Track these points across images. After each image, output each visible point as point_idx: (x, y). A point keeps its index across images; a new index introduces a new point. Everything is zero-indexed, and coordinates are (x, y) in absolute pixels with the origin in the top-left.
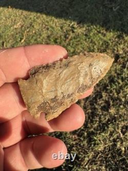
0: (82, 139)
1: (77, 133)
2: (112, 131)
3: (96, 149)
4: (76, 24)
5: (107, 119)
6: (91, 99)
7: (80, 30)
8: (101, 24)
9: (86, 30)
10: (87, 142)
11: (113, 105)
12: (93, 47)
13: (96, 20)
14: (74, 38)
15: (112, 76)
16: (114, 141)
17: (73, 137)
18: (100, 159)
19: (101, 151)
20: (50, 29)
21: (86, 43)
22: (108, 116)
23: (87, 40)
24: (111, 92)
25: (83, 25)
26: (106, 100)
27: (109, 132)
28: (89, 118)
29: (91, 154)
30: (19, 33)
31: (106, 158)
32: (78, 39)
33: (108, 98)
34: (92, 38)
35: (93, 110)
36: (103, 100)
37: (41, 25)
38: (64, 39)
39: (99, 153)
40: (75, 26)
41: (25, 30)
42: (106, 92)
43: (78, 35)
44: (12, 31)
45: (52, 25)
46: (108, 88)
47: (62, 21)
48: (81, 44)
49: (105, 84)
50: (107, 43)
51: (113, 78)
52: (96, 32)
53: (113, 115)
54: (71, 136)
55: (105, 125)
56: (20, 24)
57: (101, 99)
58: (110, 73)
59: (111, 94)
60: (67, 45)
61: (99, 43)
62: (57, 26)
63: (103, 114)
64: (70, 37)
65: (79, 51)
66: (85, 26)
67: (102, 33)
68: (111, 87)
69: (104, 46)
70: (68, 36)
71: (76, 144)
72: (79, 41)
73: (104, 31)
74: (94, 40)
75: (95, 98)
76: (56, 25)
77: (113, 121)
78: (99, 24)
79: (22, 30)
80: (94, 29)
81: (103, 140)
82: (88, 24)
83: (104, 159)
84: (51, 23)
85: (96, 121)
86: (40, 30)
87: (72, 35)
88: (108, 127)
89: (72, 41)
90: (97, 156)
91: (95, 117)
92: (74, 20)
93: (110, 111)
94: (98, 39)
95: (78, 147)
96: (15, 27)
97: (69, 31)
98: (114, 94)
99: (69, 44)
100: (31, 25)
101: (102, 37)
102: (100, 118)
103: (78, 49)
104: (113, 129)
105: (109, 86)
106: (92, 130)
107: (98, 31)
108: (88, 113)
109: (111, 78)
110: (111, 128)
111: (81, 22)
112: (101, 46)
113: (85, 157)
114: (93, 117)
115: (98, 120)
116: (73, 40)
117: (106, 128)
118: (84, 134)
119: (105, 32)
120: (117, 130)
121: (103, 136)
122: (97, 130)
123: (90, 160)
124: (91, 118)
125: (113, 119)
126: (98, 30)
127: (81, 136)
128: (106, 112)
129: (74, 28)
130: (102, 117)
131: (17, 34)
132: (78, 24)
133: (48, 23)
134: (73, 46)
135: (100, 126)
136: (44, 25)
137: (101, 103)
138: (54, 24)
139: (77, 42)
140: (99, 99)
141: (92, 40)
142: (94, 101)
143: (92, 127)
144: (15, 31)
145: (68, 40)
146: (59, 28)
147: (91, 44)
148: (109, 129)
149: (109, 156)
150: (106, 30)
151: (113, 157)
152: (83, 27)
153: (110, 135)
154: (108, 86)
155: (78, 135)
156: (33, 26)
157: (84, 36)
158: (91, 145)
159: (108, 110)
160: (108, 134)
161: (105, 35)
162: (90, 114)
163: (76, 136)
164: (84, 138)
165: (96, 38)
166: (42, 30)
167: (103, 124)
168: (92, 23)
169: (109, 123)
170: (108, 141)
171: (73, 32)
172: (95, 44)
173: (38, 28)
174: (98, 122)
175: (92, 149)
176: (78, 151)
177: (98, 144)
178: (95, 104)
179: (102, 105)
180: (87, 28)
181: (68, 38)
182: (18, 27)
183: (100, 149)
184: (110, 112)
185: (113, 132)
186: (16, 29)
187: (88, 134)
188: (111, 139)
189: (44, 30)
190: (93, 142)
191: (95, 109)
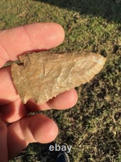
0: (77, 121)
1: (74, 116)
2: (105, 116)
3: (90, 131)
4: (79, 15)
5: (102, 105)
6: (88, 86)
7: (82, 21)
8: (103, 15)
9: (88, 20)
10: (82, 125)
11: (109, 93)
12: (94, 37)
13: (98, 12)
14: (76, 28)
15: (110, 65)
16: (107, 125)
17: (70, 119)
18: (93, 140)
19: (94, 134)
20: (53, 18)
21: (87, 34)
22: (103, 102)
23: (89, 30)
24: (108, 81)
25: (85, 15)
26: (102, 88)
27: (103, 117)
28: (85, 103)
29: (85, 136)
30: (24, 21)
31: (98, 140)
32: (80, 29)
33: (105, 86)
34: (93, 29)
35: (89, 96)
36: (99, 88)
37: (45, 15)
38: (67, 29)
39: (92, 135)
40: (78, 17)
41: (30, 18)
42: (103, 81)
43: (80, 25)
44: (17, 19)
45: (55, 15)
46: (105, 77)
47: (65, 11)
48: (83, 34)
49: (103, 73)
50: (108, 34)
51: (110, 68)
52: (97, 23)
53: (108, 102)
54: (67, 119)
55: (99, 111)
56: (25, 13)
57: (98, 87)
58: (108, 63)
59: (108, 83)
60: (69, 34)
61: (100, 34)
62: (60, 16)
63: (98, 101)
64: (72, 27)
65: (80, 41)
66: (88, 16)
67: (104, 24)
68: (108, 77)
69: (104, 37)
70: (70, 26)
71: (72, 126)
72: (80, 31)
73: (105, 22)
74: (95, 31)
75: (92, 86)
76: (59, 14)
77: (108, 107)
78: (101, 15)
79: (26, 18)
80: (96, 20)
81: (97, 124)
82: (90, 16)
83: (96, 141)
84: (55, 12)
85: (92, 107)
86: (44, 19)
87: (74, 25)
88: (102, 113)
89: (73, 31)
90: (90, 137)
91: (91, 103)
92: (77, 11)
93: (105, 98)
94: (99, 30)
95: (74, 128)
96: (20, 15)
97: (72, 21)
98: (110, 83)
99: (70, 34)
100: (35, 14)
101: (103, 28)
102: (95, 104)
103: (79, 39)
104: (107, 115)
105: (107, 75)
106: (87, 114)
107: (99, 23)
108: (85, 99)
109: (109, 68)
110: (105, 114)
111: (83, 13)
112: (101, 37)
113: (79, 138)
114: (89, 103)
115: (93, 105)
116: (75, 30)
117: (100, 113)
118: (79, 117)
119: (106, 24)
120: (111, 116)
121: (97, 120)
122: (92, 115)
123: (83, 141)
124: (87, 103)
125: (108, 106)
126: (100, 21)
127: (77, 119)
128: (102, 99)
129: (76, 18)
130: (98, 103)
131: (22, 22)
132: (80, 14)
133: (52, 12)
134: (75, 36)
135: (95, 111)
136: (48, 15)
137: (98, 91)
138: (58, 14)
139: (78, 32)
140: (96, 86)
141: (93, 31)
142: (91, 88)
143: (87, 111)
144: (20, 19)
145: (70, 30)
146: (62, 18)
147: (92, 35)
148: (104, 114)
149: (102, 138)
150: (108, 22)
151: (105, 140)
152: (86, 18)
153: (103, 120)
154: (105, 75)
155: (74, 118)
156: (37, 15)
157: (86, 27)
158: (85, 127)
159: (103, 98)
160: (102, 119)
161: (106, 27)
162: (86, 100)
163: (72, 119)
164: (80, 121)
165: (97, 29)
166: (46, 19)
167: (98, 110)
168: (95, 14)
169: (104, 109)
170: (101, 125)
171: (75, 22)
172: (96, 35)
173: (42, 17)
174: (93, 108)
175: (86, 131)
176: (73, 132)
177: (92, 127)
178: (92, 91)
179: (98, 93)
180: (90, 19)
181: (70, 28)
182: (23, 15)
183: (93, 132)
184: (106, 100)
185: (107, 117)
186: (21, 17)
187: (83, 118)
188: (105, 123)
189: (47, 19)
190: (88, 125)
191: (91, 95)
